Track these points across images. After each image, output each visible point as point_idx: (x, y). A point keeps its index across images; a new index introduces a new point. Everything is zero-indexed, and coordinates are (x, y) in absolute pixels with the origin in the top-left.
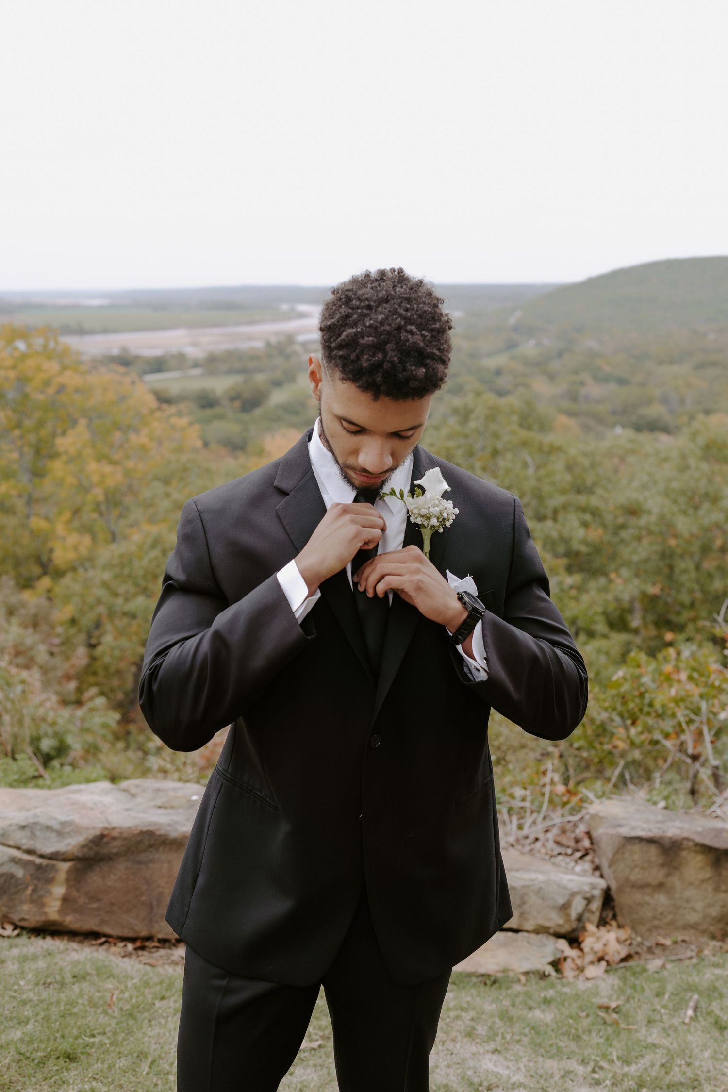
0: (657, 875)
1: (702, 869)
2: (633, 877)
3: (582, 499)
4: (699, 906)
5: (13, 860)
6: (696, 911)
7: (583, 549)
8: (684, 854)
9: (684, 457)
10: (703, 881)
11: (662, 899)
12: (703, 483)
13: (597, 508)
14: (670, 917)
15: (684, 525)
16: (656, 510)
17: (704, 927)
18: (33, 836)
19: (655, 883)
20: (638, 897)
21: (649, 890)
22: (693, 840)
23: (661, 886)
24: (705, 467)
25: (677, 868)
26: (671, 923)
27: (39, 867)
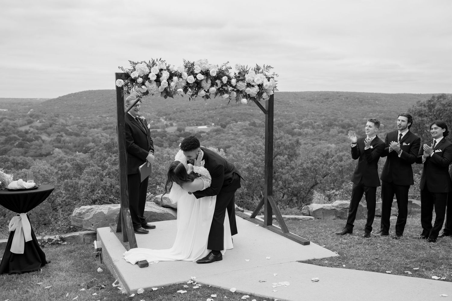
5: (342, 209)
18: (342, 206)
27: (345, 210)
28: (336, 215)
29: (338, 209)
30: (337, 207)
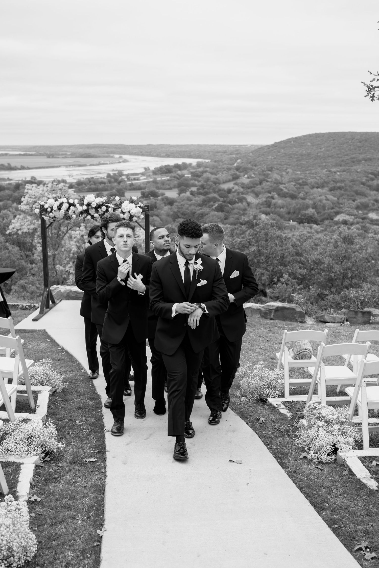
3: (298, 258)
7: (300, 276)
9: (336, 242)
12: (344, 252)
13: (304, 261)
15: (337, 268)
16: (327, 262)
24: (344, 245)
28: (260, 314)
29: (263, 309)
30: (263, 307)
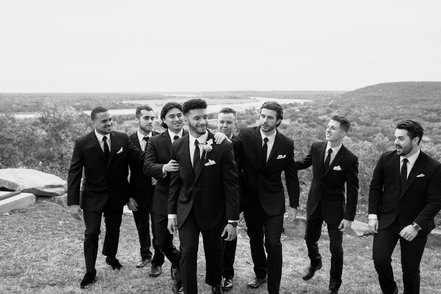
0: (293, 225)
1: (303, 225)
2: (288, 226)
4: (302, 232)
6: (301, 233)
8: (299, 222)
10: (303, 227)
11: (294, 230)
14: (296, 234)
17: (303, 237)
19: (293, 227)
20: (289, 230)
21: (292, 229)
22: (301, 219)
23: (294, 228)
25: (298, 225)
26: (296, 236)
